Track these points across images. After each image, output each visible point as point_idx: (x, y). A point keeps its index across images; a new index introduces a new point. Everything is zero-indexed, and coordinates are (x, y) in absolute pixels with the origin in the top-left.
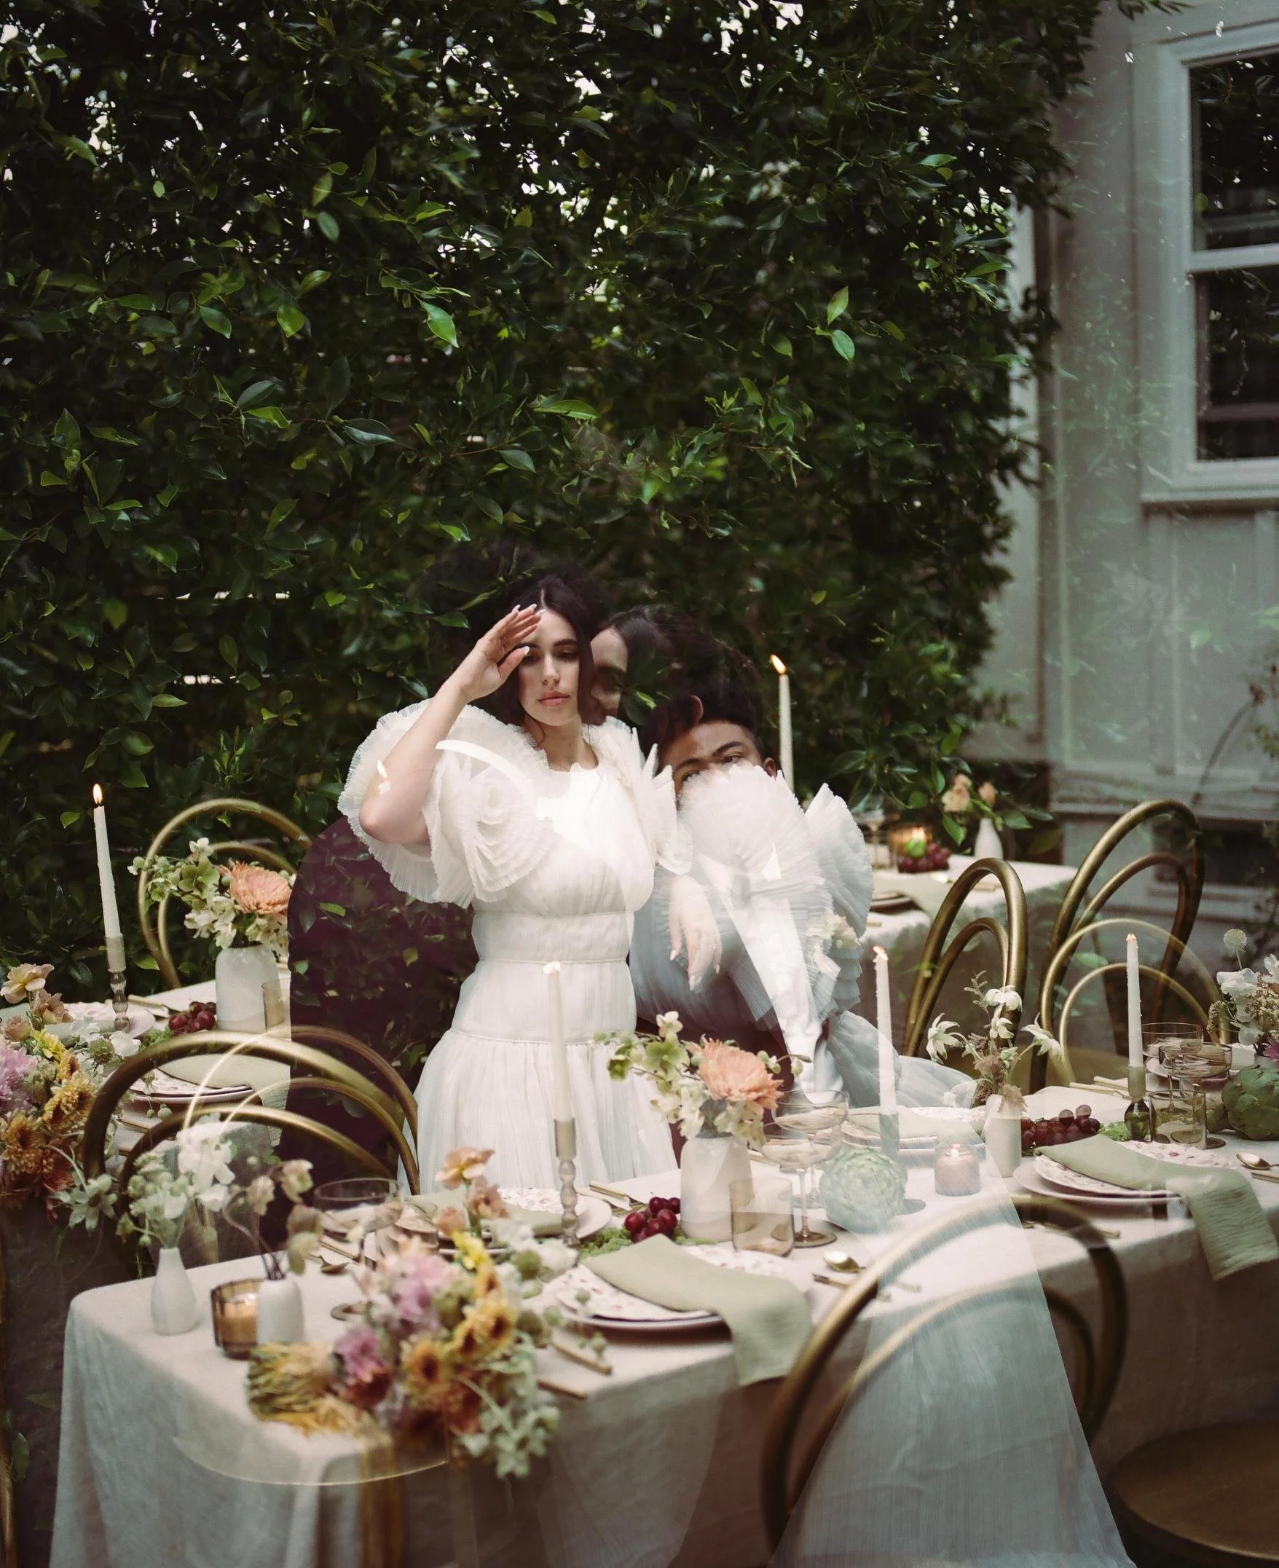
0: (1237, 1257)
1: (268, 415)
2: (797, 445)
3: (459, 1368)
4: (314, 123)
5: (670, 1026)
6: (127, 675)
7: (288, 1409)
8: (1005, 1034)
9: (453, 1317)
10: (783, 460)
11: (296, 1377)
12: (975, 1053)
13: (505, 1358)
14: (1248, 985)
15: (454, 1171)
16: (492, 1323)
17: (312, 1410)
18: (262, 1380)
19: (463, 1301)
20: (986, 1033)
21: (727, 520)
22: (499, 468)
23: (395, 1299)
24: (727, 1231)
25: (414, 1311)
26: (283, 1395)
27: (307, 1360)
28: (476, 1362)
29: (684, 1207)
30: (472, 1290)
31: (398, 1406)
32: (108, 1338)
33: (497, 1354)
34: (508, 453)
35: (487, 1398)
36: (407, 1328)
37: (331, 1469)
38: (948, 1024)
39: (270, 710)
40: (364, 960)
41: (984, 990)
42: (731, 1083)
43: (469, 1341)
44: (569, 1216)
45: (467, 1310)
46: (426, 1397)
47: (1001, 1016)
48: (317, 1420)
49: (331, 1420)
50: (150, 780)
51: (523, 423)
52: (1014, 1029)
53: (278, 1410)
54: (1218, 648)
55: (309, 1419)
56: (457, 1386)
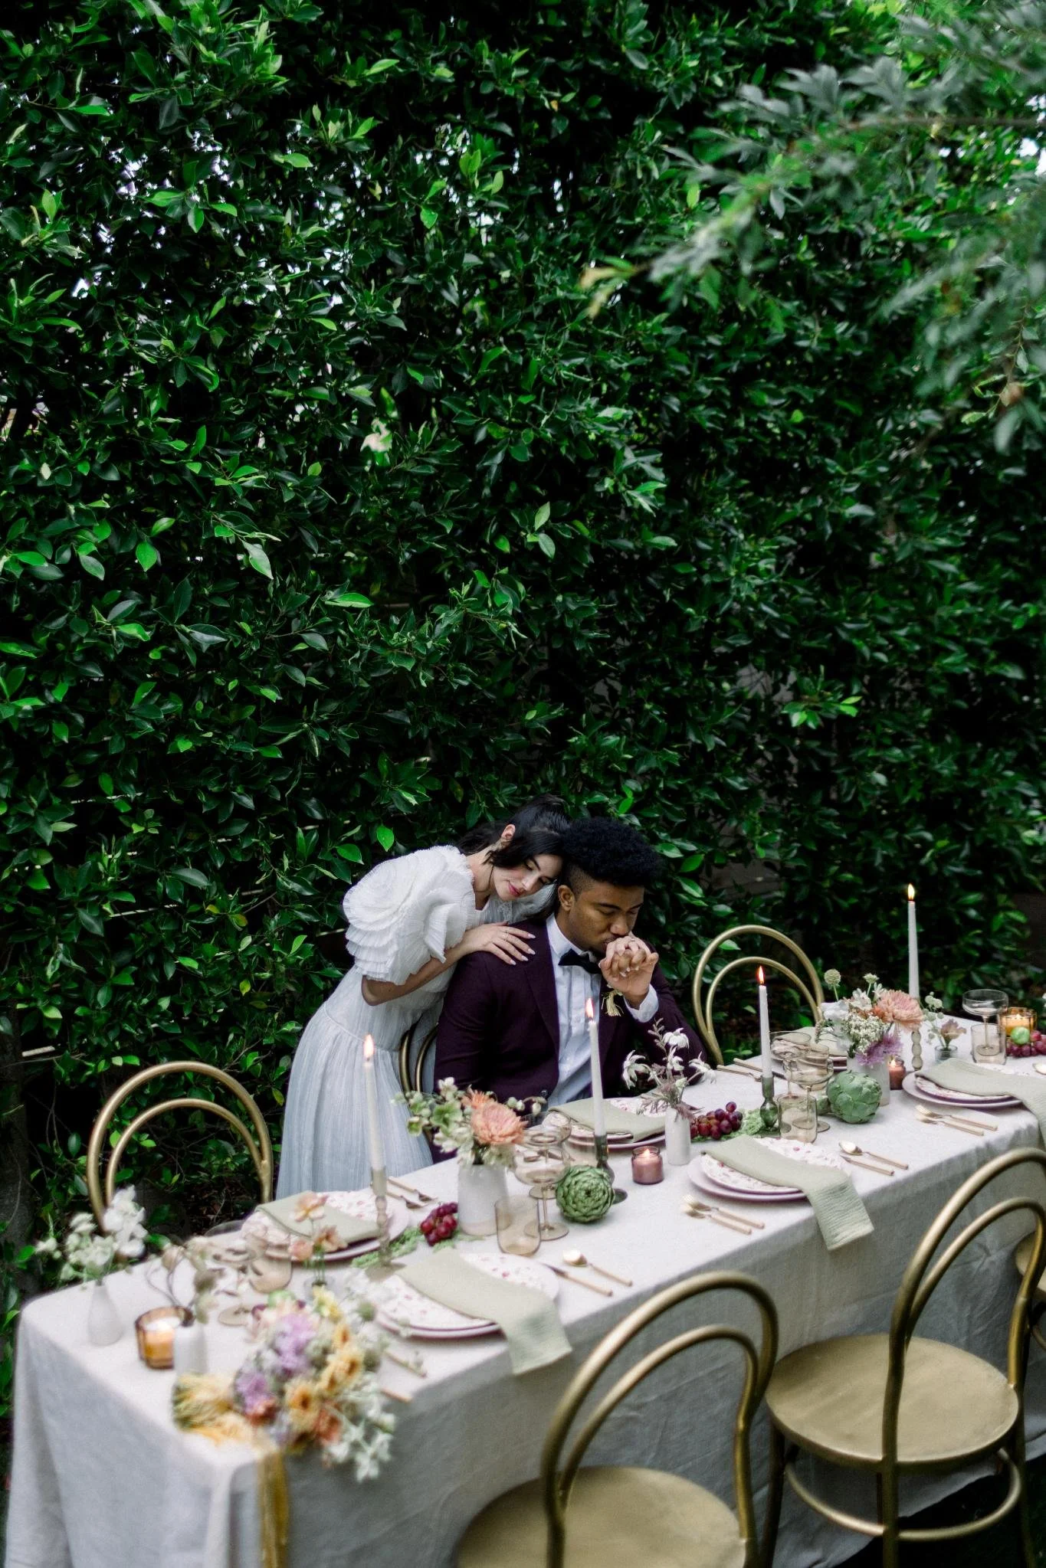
0: (844, 1234)
1: (133, 630)
2: (516, 617)
3: (323, 1399)
4: (160, 413)
5: (448, 1089)
6: (32, 812)
7: (201, 1425)
8: (679, 1068)
9: (319, 1364)
10: (506, 630)
11: (206, 1403)
12: (658, 1080)
13: (357, 1388)
14: (843, 1012)
15: (301, 1214)
16: (347, 1366)
17: (219, 1425)
18: (182, 1405)
19: (326, 1351)
20: (665, 1063)
21: (465, 672)
22: (301, 647)
23: (278, 1352)
24: (493, 1229)
25: (291, 1361)
26: (199, 1414)
27: (214, 1390)
28: (337, 1394)
29: (461, 1209)
30: (331, 1342)
31: (284, 1430)
32: (54, 1347)
33: (352, 1386)
34: (306, 636)
35: (344, 1419)
36: (287, 1374)
37: (238, 1474)
38: (637, 1057)
39: (140, 825)
40: (211, 994)
41: (662, 1033)
42: (494, 1131)
43: (333, 1382)
44: (382, 1219)
45: (330, 1358)
46: (304, 1422)
47: (675, 1054)
48: (224, 1432)
49: (231, 1432)
50: (51, 881)
51: (317, 614)
52: (684, 1063)
53: (193, 1426)
54: (811, 725)
55: (216, 1432)
56: (322, 1412)
